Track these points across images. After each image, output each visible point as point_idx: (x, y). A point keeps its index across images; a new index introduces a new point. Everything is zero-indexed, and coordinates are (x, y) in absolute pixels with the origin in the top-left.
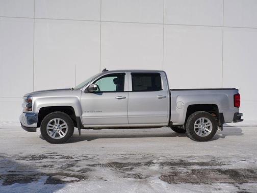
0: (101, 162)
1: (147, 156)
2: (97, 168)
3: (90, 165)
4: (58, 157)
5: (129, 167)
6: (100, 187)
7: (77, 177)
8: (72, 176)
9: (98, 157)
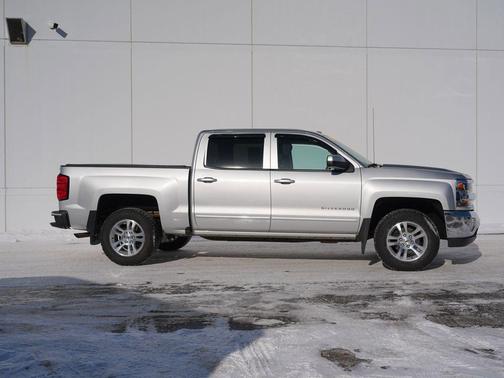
0: (302, 296)
1: (377, 285)
2: (301, 304)
3: (286, 300)
4: (219, 288)
5: (360, 302)
6: (334, 333)
7: (278, 318)
8: (270, 318)
9: (290, 287)
